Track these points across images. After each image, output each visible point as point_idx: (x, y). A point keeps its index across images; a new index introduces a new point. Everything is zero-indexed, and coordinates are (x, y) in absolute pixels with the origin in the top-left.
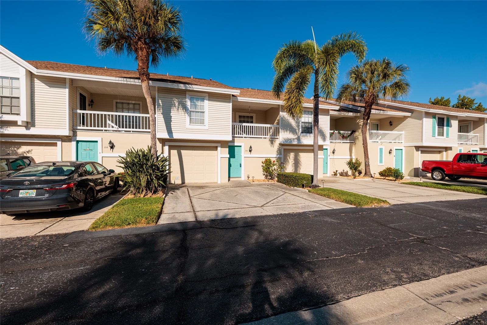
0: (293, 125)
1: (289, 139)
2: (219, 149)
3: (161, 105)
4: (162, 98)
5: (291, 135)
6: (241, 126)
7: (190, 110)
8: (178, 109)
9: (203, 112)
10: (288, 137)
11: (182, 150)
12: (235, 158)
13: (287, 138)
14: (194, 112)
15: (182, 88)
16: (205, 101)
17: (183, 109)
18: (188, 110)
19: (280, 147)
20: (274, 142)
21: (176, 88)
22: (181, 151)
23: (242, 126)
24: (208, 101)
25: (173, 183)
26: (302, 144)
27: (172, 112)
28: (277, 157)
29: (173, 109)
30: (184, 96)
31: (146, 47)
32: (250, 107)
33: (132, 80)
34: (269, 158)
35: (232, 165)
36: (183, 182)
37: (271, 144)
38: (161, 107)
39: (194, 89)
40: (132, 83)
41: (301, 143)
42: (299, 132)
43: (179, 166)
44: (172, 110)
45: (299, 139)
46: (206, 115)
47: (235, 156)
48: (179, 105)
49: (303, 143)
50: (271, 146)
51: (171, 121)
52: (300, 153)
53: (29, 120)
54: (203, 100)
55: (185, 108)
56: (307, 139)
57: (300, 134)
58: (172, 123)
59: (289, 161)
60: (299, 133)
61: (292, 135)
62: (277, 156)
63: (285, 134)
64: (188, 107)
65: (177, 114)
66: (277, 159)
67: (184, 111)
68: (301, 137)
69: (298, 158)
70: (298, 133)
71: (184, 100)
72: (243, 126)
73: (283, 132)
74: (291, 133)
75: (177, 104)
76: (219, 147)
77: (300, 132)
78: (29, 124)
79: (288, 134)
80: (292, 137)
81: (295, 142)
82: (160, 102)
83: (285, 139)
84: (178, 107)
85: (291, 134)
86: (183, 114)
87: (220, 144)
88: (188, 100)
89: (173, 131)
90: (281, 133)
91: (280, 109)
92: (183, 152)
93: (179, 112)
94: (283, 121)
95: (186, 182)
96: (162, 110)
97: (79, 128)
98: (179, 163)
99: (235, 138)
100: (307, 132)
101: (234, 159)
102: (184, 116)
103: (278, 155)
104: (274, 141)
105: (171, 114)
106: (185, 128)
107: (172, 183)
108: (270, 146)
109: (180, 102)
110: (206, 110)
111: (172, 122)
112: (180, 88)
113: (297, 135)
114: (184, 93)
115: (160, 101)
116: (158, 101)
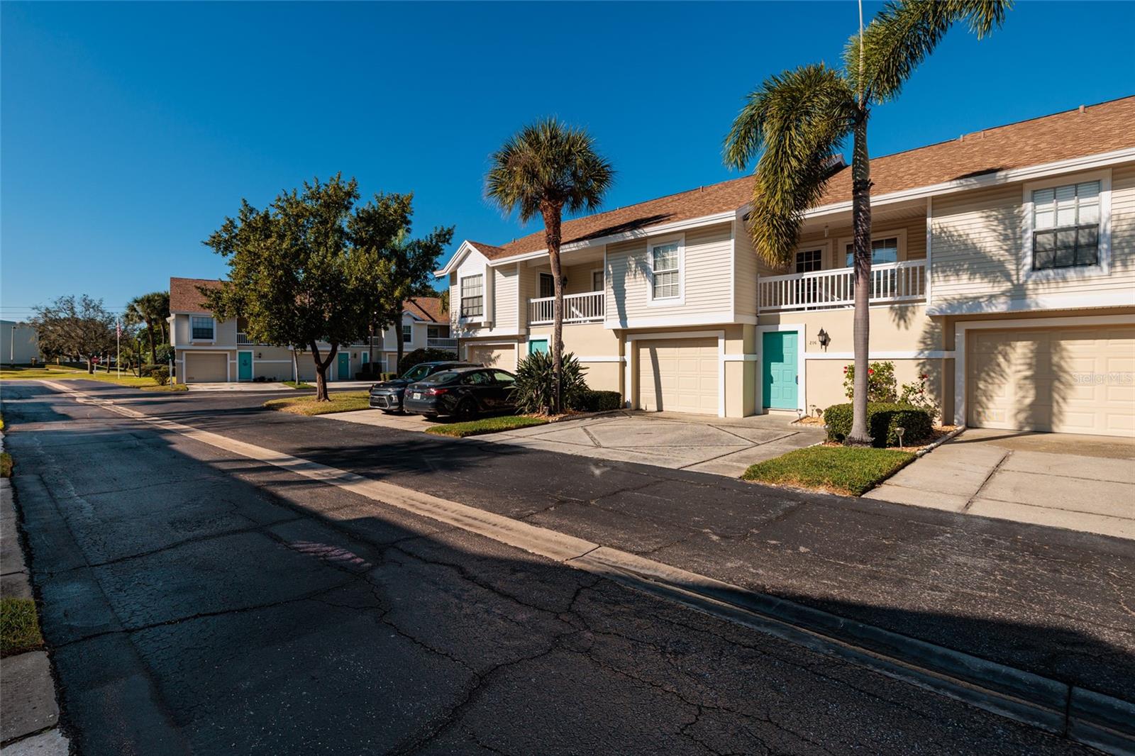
0: (988, 249)
1: (966, 298)
2: (721, 342)
3: (611, 272)
4: (612, 262)
5: (979, 285)
6: (798, 281)
7: (654, 272)
8: (635, 275)
9: (677, 272)
10: (961, 292)
11: (659, 347)
12: (782, 361)
13: (957, 297)
14: (660, 274)
15: (630, 238)
16: (679, 248)
17: (643, 273)
18: (650, 272)
19: (932, 327)
20: (909, 314)
21: (621, 240)
22: (657, 349)
23: (800, 281)
24: (684, 247)
25: (644, 409)
26: (1033, 309)
27: (626, 281)
28: (920, 357)
29: (628, 275)
30: (644, 249)
31: (551, 203)
32: (827, 227)
33: (572, 245)
34: (890, 361)
35: (774, 380)
36: (660, 409)
37: (900, 319)
38: (611, 276)
39: (649, 234)
40: (568, 250)
41: (1029, 306)
42: (1018, 270)
43: (653, 377)
44: (626, 278)
45: (1018, 293)
46: (682, 275)
47: (783, 356)
48: (636, 267)
49: (1037, 304)
50: (898, 325)
51: (625, 298)
52: (1063, 342)
53: (491, 320)
54: (674, 247)
55: (644, 269)
56: (1066, 290)
57: (1028, 276)
58: (626, 302)
59: (1007, 370)
60: (1022, 273)
61: (986, 285)
62: (919, 354)
63: (952, 283)
64: (651, 267)
65: (634, 284)
66: (923, 363)
67: (645, 275)
68: (1031, 287)
69: (1055, 359)
70: (1013, 272)
71: (644, 257)
72: (803, 280)
73: (941, 279)
74: (978, 276)
75: (633, 266)
76: (721, 338)
77: (1028, 267)
78: (491, 325)
79: (965, 281)
80: (982, 290)
81: (1001, 307)
82: (610, 269)
83: (946, 300)
84: (635, 271)
85: (978, 280)
86: (643, 283)
87: (723, 331)
88: (650, 255)
89: (628, 316)
90: (933, 282)
91: (929, 211)
92: (660, 351)
93: (637, 279)
94: (942, 245)
95: (664, 409)
96: (613, 281)
97: (532, 323)
98: (653, 372)
99: (780, 313)
100: (1071, 262)
101: (781, 363)
102: (644, 286)
103: (926, 352)
104: (910, 309)
105: (625, 285)
106: (646, 307)
107: (642, 409)
108: (895, 327)
109: (639, 261)
110: (681, 266)
111: (627, 298)
112: (628, 239)
113: (1011, 281)
114: (641, 243)
115: (610, 266)
116: (607, 268)
